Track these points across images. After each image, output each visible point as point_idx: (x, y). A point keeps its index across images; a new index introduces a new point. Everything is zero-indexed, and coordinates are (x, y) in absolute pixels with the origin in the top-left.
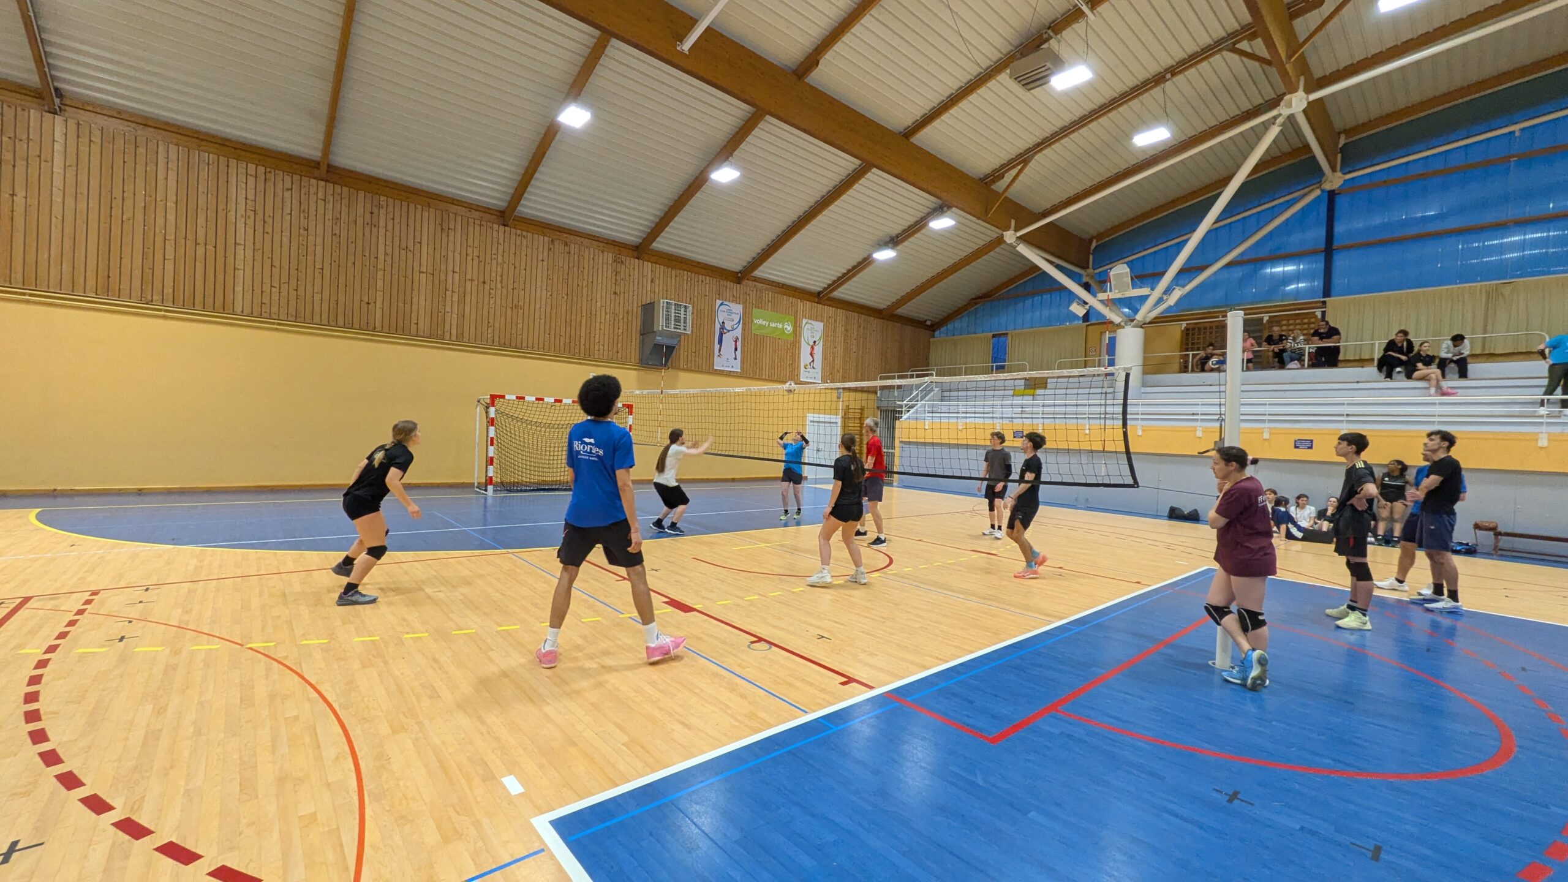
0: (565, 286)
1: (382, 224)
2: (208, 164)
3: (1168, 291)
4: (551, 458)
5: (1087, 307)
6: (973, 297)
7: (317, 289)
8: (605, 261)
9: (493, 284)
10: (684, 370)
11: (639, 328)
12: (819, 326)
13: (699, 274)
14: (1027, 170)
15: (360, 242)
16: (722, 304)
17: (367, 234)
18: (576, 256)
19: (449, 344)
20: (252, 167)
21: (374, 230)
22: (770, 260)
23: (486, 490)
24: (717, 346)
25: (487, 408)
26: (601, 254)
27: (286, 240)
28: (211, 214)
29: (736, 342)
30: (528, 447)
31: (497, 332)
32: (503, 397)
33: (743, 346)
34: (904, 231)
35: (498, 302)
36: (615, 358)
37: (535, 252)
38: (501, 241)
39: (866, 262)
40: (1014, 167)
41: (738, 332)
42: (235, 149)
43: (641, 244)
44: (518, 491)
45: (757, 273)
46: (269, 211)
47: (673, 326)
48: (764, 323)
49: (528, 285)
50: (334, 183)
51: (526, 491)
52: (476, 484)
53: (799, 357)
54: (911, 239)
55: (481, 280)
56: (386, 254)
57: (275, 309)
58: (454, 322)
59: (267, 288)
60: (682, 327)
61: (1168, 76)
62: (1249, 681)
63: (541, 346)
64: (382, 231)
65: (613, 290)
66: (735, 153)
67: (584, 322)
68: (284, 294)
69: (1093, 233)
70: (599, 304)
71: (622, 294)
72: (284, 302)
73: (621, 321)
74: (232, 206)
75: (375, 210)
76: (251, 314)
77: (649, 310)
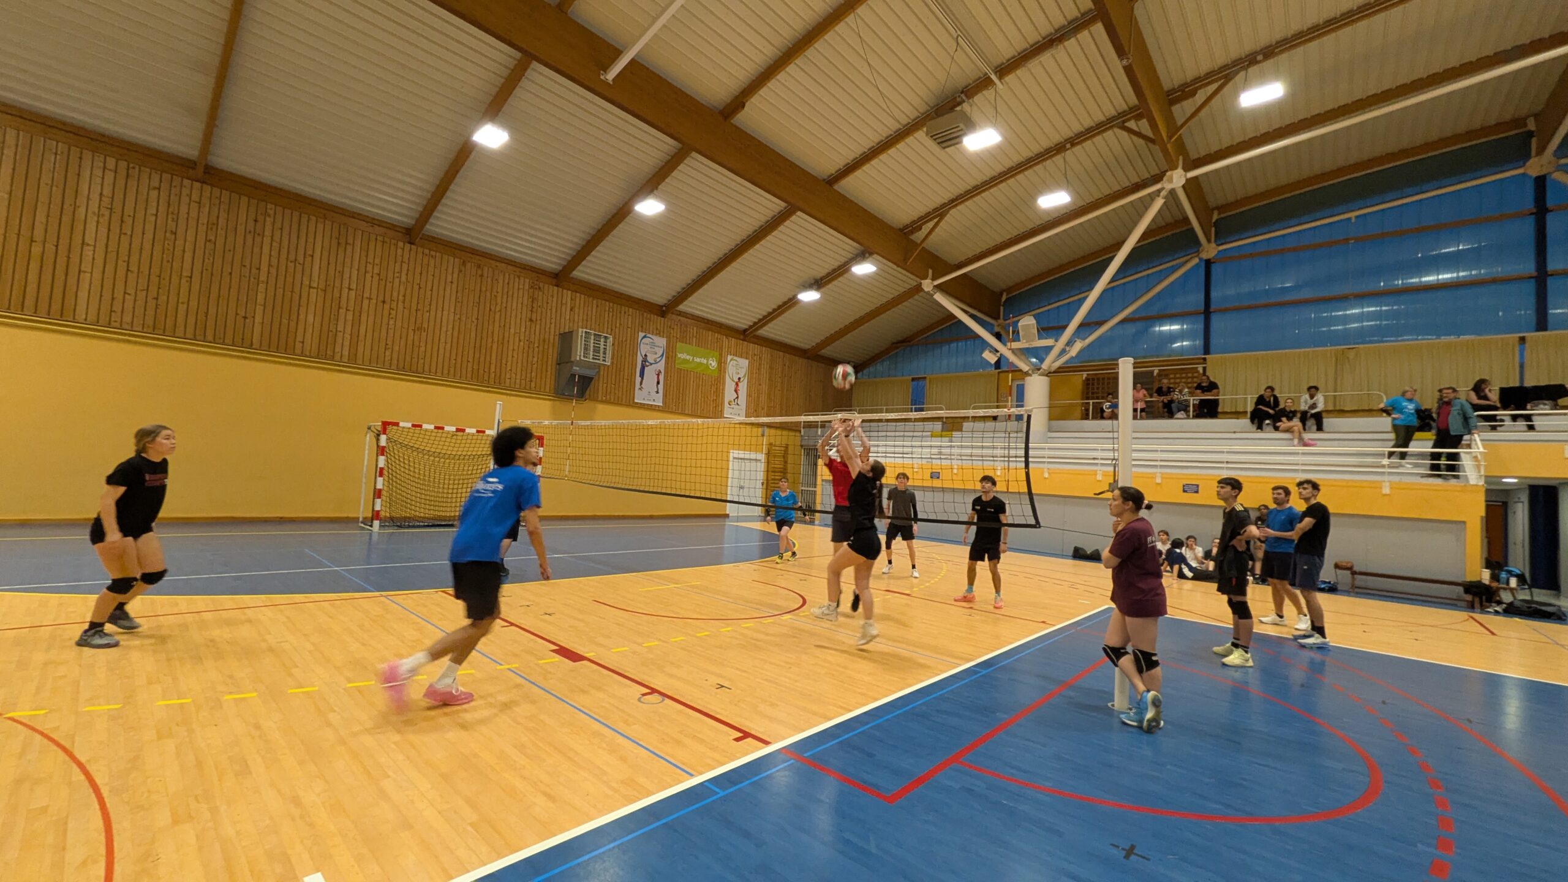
0: (476, 309)
1: (268, 233)
2: (56, 154)
3: (1070, 343)
4: (450, 491)
5: (998, 355)
6: (895, 341)
7: (183, 298)
8: (521, 287)
9: (394, 305)
10: (602, 402)
11: (555, 359)
12: (744, 363)
13: (621, 305)
14: (942, 224)
15: (239, 250)
16: (645, 337)
17: (249, 242)
18: (489, 280)
19: (339, 366)
20: (111, 162)
21: (258, 239)
22: (696, 294)
23: (371, 526)
24: (638, 379)
25: (378, 435)
26: (517, 279)
27: (147, 246)
28: (55, 210)
29: (658, 375)
30: (424, 480)
31: (395, 356)
32: (397, 424)
33: (665, 380)
34: (829, 274)
35: (399, 323)
36: (528, 387)
37: (444, 272)
38: (406, 259)
39: (791, 302)
40: (931, 220)
41: (661, 366)
42: (92, 139)
43: (561, 271)
44: (409, 527)
45: (682, 307)
46: (129, 210)
47: (591, 357)
48: (688, 357)
49: (433, 307)
50: (212, 185)
51: (419, 527)
52: (361, 519)
53: (723, 394)
54: (835, 282)
55: (381, 298)
56: (270, 265)
57: (127, 318)
58: (347, 343)
59: (119, 295)
60: (601, 358)
61: (1068, 146)
62: (1145, 724)
63: (446, 372)
64: (267, 240)
65: (529, 315)
66: (660, 187)
67: (495, 347)
68: (140, 302)
69: (1004, 287)
70: (512, 331)
71: (539, 322)
72: (139, 311)
73: (536, 349)
74: (82, 201)
75: (260, 218)
76: (97, 323)
77: (566, 339)
